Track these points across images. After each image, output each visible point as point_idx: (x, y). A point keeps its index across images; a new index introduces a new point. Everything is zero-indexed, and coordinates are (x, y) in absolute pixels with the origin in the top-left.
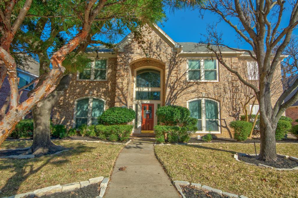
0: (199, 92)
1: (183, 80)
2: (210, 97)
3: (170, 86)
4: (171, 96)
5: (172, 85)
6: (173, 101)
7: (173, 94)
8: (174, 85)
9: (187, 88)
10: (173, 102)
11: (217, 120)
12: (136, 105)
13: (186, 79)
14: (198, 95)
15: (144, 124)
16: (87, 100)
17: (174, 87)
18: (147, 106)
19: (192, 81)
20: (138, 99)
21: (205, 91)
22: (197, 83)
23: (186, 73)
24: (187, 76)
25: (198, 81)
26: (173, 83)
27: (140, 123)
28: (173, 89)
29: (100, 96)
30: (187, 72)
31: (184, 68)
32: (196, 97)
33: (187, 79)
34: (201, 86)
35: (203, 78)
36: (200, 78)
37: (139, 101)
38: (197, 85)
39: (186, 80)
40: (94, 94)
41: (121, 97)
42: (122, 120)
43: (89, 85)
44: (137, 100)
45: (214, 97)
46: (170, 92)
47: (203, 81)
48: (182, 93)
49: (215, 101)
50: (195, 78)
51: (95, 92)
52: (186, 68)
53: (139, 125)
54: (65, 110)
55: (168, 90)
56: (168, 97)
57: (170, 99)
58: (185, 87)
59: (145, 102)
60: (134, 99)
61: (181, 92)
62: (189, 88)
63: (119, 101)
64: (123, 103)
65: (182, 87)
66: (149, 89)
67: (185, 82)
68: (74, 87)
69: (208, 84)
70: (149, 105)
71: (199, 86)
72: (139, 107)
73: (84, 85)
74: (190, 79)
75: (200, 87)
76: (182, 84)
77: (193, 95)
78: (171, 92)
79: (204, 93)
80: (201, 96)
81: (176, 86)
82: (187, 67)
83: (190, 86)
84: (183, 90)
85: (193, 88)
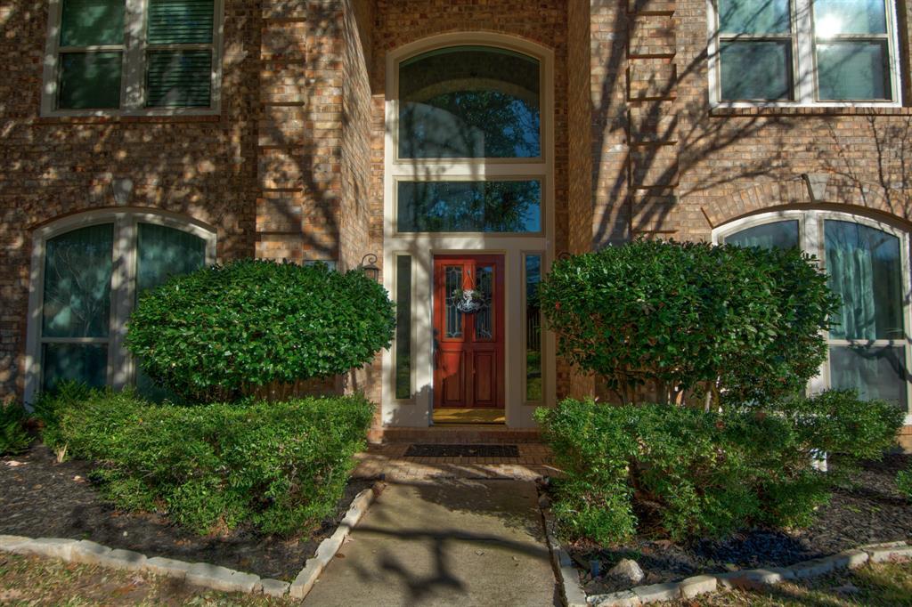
0: (784, 175)
1: (690, 98)
3: (625, 123)
4: (633, 189)
5: (637, 113)
6: (645, 221)
7: (651, 178)
8: (655, 113)
9: (714, 148)
10: (650, 228)
11: (897, 343)
12: (403, 265)
13: (706, 93)
14: (783, 189)
15: (452, 370)
16: (104, 234)
17: (654, 129)
18: (468, 271)
19: (739, 105)
20: (416, 229)
21: (826, 167)
22: (776, 118)
23: (704, 55)
24: (712, 77)
25: (781, 105)
26: (642, 98)
27: (430, 369)
28: (644, 139)
29: (177, 208)
30: (711, 50)
31: (692, 28)
32: (771, 204)
33: (714, 98)
34: (803, 134)
35: (810, 86)
36: (789, 93)
37: (423, 240)
38: (774, 129)
39: (707, 102)
40: (143, 198)
41: (301, 204)
43: (116, 143)
44: (409, 237)
45: (879, 202)
46: (627, 162)
47: (808, 104)
49: (887, 228)
50: (761, 88)
51: (153, 181)
52: (705, 25)
53: (423, 379)
55: (615, 148)
56: (614, 197)
57: (629, 208)
58: (702, 142)
59: (458, 242)
60: (387, 228)
62: (729, 150)
63: (285, 226)
64: (311, 242)
65: (685, 148)
66: (474, 169)
67: (702, 113)
68: (26, 156)
69: (841, 126)
70: (478, 260)
71: (791, 138)
72: (418, 272)
73: (85, 146)
74: (729, 95)
75: (796, 142)
77: (757, 192)
78: (634, 168)
79: (822, 177)
80: (802, 196)
81: (665, 122)
82: (712, 21)
85: (749, 151)
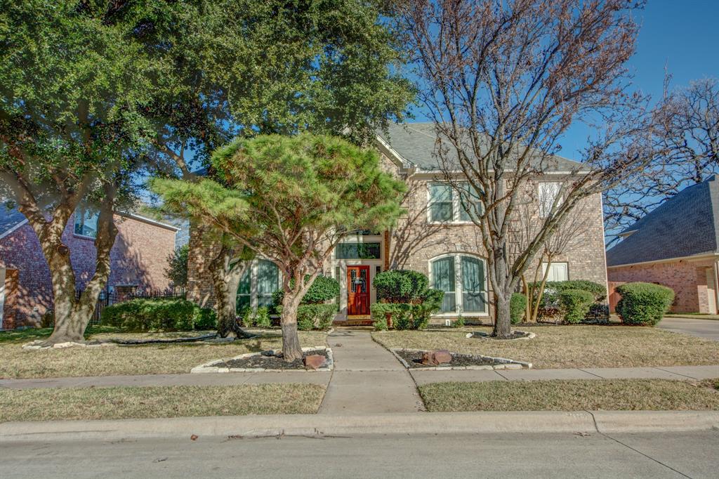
0: (449, 243)
1: (421, 221)
2: (469, 251)
3: (396, 236)
4: (399, 252)
5: (400, 233)
6: (401, 261)
7: (403, 250)
8: (404, 233)
9: (428, 235)
10: (403, 263)
11: (482, 292)
12: (337, 270)
13: (427, 219)
14: (448, 248)
15: (352, 303)
17: (403, 238)
18: (358, 271)
19: (437, 223)
20: (340, 258)
21: (461, 241)
22: (446, 227)
23: (426, 208)
24: (429, 213)
25: (449, 222)
26: (400, 230)
27: (346, 301)
28: (401, 240)
30: (428, 205)
31: (423, 200)
32: (445, 252)
33: (429, 220)
34: (454, 231)
35: (457, 216)
36: (451, 217)
37: (342, 261)
38: (445, 230)
39: (426, 222)
42: (318, 296)
44: (338, 260)
45: (476, 252)
46: (397, 245)
47: (457, 222)
48: (420, 246)
49: (479, 258)
50: (444, 217)
52: (426, 199)
53: (344, 306)
54: (209, 282)
55: (394, 242)
56: (393, 255)
57: (398, 257)
58: (425, 234)
59: (352, 262)
60: (332, 258)
61: (417, 244)
62: (432, 236)
65: (420, 235)
66: (358, 239)
67: (425, 224)
69: (465, 229)
70: (361, 267)
71: (450, 232)
72: (342, 272)
74: (434, 219)
75: (452, 234)
76: (419, 229)
77: (440, 249)
78: (399, 246)
79: (459, 244)
80: (454, 250)
81: (406, 236)
82: (429, 197)
83: (434, 232)
84: (421, 240)
85: (439, 236)
